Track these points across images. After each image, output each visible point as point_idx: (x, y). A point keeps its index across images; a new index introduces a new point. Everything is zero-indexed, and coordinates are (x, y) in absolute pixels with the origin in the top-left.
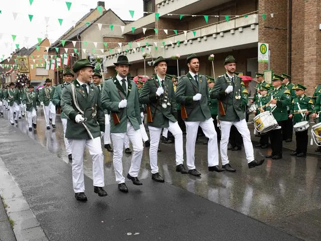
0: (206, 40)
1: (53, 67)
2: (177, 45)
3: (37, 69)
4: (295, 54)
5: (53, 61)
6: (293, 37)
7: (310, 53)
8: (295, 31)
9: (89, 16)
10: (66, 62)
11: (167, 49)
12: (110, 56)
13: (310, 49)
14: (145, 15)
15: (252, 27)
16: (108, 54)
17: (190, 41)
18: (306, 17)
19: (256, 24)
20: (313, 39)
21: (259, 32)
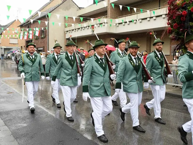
0: (155, 20)
1: (26, 38)
2: (128, 23)
3: (10, 39)
5: (26, 33)
9: (50, 4)
10: (37, 34)
11: (118, 26)
12: (70, 31)
14: (95, 3)
16: (67, 29)
17: (140, 21)
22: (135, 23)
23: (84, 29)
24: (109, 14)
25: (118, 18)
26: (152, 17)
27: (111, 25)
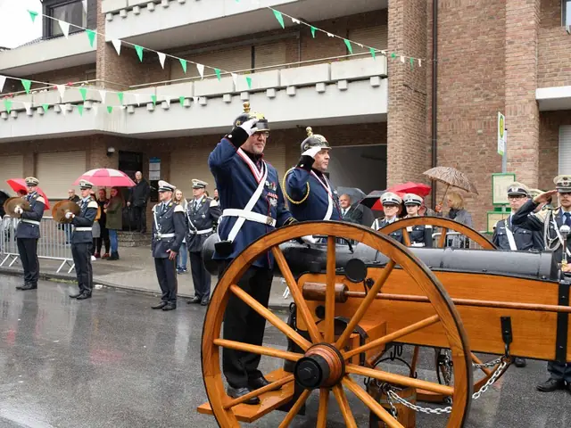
2: (164, 105)
4: (445, 144)
6: (439, 111)
7: (519, 144)
8: (446, 99)
11: (132, 113)
13: (519, 134)
14: (48, 36)
15: (375, 81)
17: (203, 101)
18: (509, 73)
19: (382, 77)
20: (524, 117)
21: (390, 94)
22: (187, 107)
23: (15, 118)
24: (103, 75)
25: (131, 89)
26: (238, 94)
27: (110, 109)
